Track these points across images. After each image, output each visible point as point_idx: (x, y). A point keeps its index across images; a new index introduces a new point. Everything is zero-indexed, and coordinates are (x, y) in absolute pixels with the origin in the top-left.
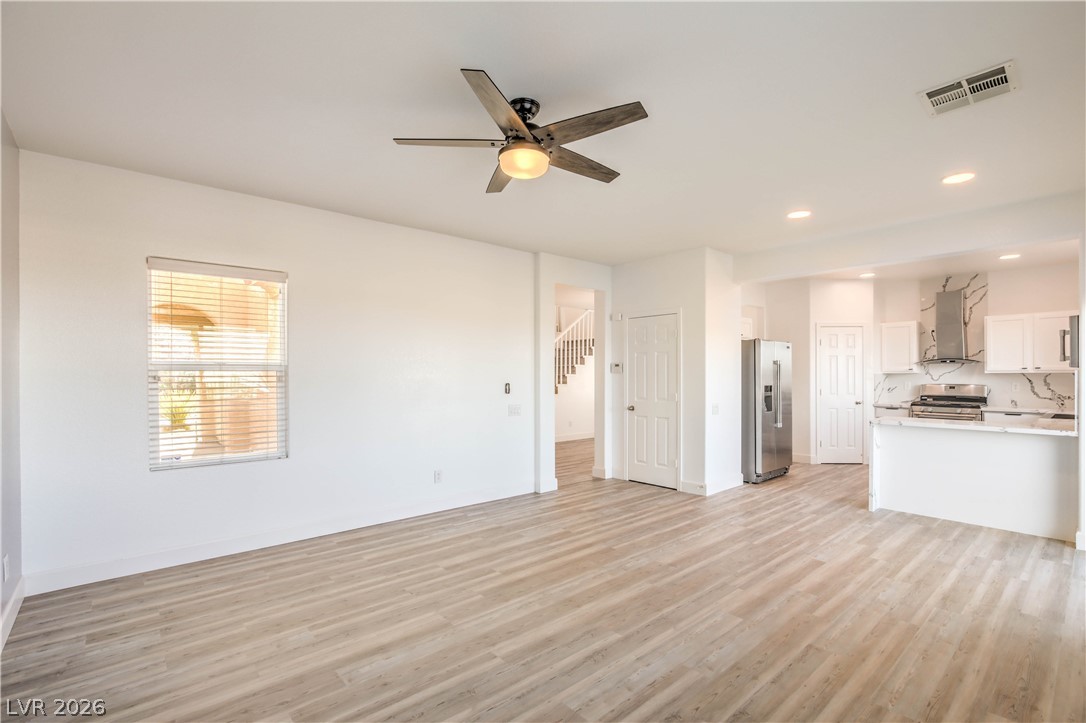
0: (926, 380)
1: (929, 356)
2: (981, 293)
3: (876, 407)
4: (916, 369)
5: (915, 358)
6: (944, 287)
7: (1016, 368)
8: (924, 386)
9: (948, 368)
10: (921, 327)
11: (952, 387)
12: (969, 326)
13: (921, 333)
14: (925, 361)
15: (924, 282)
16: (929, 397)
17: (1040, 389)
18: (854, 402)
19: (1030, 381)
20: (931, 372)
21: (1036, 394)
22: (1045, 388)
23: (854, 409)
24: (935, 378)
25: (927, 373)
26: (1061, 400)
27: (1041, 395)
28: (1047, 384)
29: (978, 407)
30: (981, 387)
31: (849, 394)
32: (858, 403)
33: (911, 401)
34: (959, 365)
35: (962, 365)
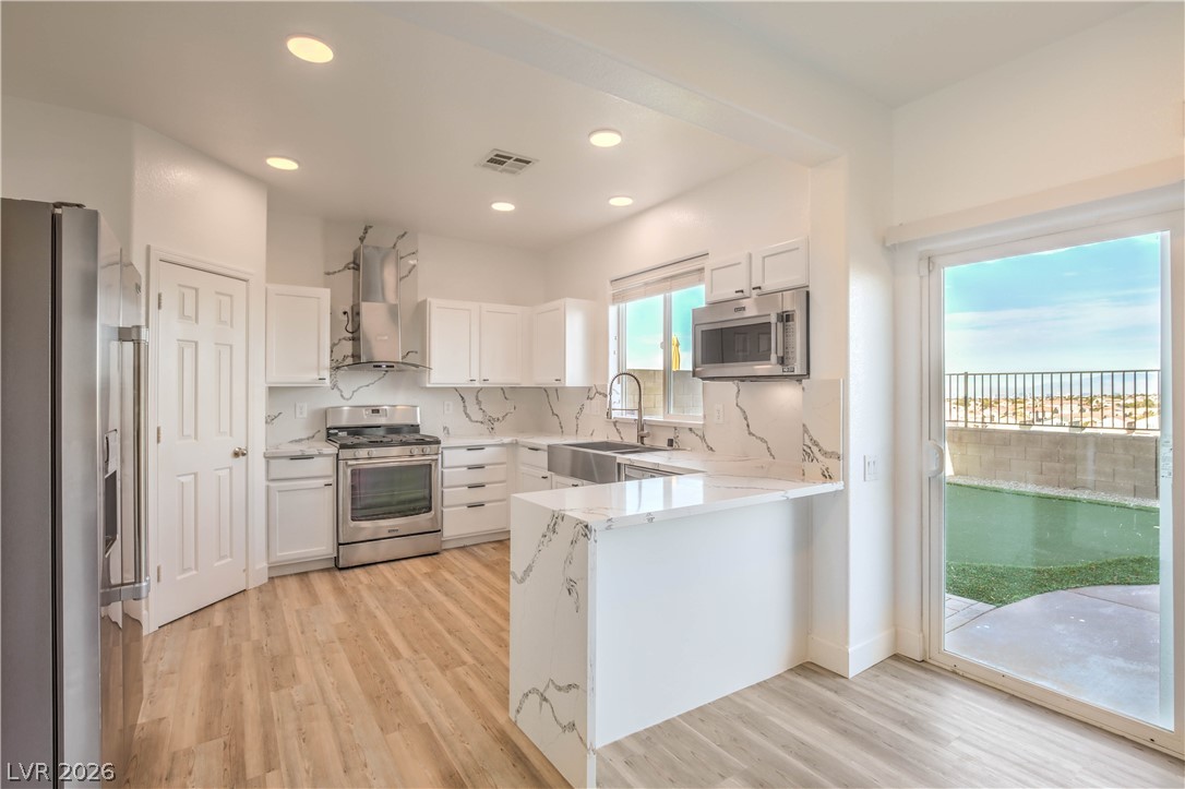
0: (331, 400)
1: (338, 356)
3: (268, 458)
7: (461, 380)
8: (335, 410)
11: (376, 411)
16: (341, 429)
17: (473, 409)
18: (231, 452)
19: (463, 398)
20: (341, 385)
21: (468, 416)
22: (477, 407)
23: (231, 469)
24: (346, 395)
25: (334, 386)
26: (491, 423)
27: (473, 418)
28: (479, 403)
29: (439, 442)
30: (413, 409)
31: (219, 433)
32: (238, 454)
33: (308, 439)
34: (382, 374)
35: (385, 375)
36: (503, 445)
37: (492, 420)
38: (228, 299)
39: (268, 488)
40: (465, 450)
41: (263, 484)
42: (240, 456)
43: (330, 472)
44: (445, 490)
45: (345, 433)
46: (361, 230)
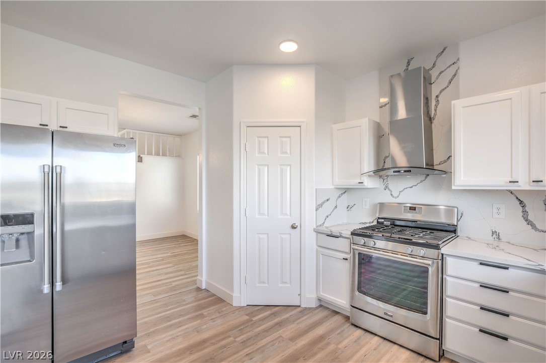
0: (386, 198)
2: (450, 72)
3: (318, 232)
4: (369, 183)
5: (368, 164)
7: (499, 181)
8: (382, 205)
9: (410, 181)
10: (378, 128)
11: (413, 209)
12: (435, 122)
13: (379, 136)
16: (386, 219)
19: (522, 203)
20: (390, 186)
21: (530, 223)
23: (290, 234)
24: (395, 194)
25: (386, 188)
27: (538, 226)
29: (437, 247)
30: (450, 210)
31: (282, 214)
32: (293, 227)
33: (370, 223)
34: (423, 177)
35: (426, 178)
38: (288, 139)
39: (317, 250)
40: (476, 264)
41: (315, 247)
42: (295, 228)
43: (347, 250)
44: (448, 299)
45: (388, 223)
46: (406, 64)
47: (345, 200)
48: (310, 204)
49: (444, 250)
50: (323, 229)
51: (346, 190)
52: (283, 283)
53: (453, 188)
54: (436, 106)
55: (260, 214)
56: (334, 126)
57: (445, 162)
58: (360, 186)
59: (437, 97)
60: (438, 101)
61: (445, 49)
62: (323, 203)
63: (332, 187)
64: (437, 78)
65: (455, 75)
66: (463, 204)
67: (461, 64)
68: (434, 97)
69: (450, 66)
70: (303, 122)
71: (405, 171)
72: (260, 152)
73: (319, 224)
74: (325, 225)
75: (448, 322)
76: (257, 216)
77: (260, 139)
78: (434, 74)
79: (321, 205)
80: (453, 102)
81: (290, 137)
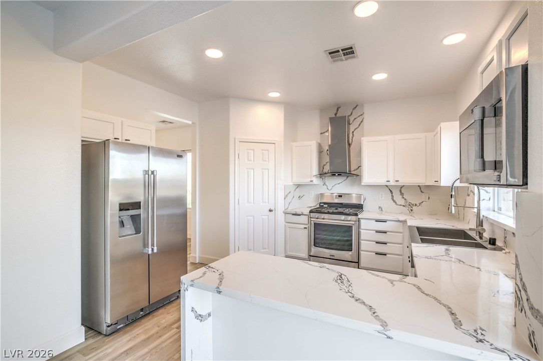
0: (323, 190)
1: (326, 170)
2: (359, 120)
3: (286, 213)
4: (316, 181)
5: (315, 171)
6: (336, 114)
7: (382, 181)
8: (322, 195)
9: (337, 180)
10: (320, 146)
11: (340, 196)
12: (352, 146)
13: (320, 152)
14: (322, 175)
15: (323, 110)
16: (325, 203)
17: (397, 197)
18: (269, 209)
19: (391, 191)
20: (327, 183)
21: (394, 201)
22: (401, 196)
23: (268, 216)
24: (330, 188)
25: (324, 184)
26: (411, 207)
27: (398, 203)
28: (402, 194)
29: (356, 215)
30: (359, 196)
31: (263, 202)
32: (271, 211)
33: (314, 206)
34: (345, 178)
35: (347, 178)
36: (399, 221)
37: (411, 205)
38: (267, 152)
39: (285, 225)
40: (374, 221)
41: (284, 223)
42: (272, 211)
43: (307, 223)
44: (362, 241)
45: (326, 206)
46: (336, 110)
47: (298, 192)
48: (281, 195)
49: (360, 216)
50: (289, 210)
51: (298, 186)
52: (264, 249)
53: (362, 184)
54: (352, 137)
55: (248, 202)
56: (293, 143)
57: (357, 169)
58: (311, 183)
59: (353, 132)
60: (353, 135)
61: (357, 106)
62: (288, 194)
63: (292, 184)
64: (353, 122)
65: (362, 122)
66: (366, 193)
67: (365, 116)
68: (351, 132)
69: (359, 116)
70: (277, 141)
71: (338, 175)
72: (248, 160)
73: (286, 207)
74: (289, 209)
75: (362, 253)
76: (246, 204)
77: (249, 151)
78: (352, 118)
79: (287, 196)
80: (362, 138)
81: (268, 150)
